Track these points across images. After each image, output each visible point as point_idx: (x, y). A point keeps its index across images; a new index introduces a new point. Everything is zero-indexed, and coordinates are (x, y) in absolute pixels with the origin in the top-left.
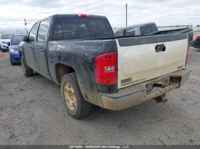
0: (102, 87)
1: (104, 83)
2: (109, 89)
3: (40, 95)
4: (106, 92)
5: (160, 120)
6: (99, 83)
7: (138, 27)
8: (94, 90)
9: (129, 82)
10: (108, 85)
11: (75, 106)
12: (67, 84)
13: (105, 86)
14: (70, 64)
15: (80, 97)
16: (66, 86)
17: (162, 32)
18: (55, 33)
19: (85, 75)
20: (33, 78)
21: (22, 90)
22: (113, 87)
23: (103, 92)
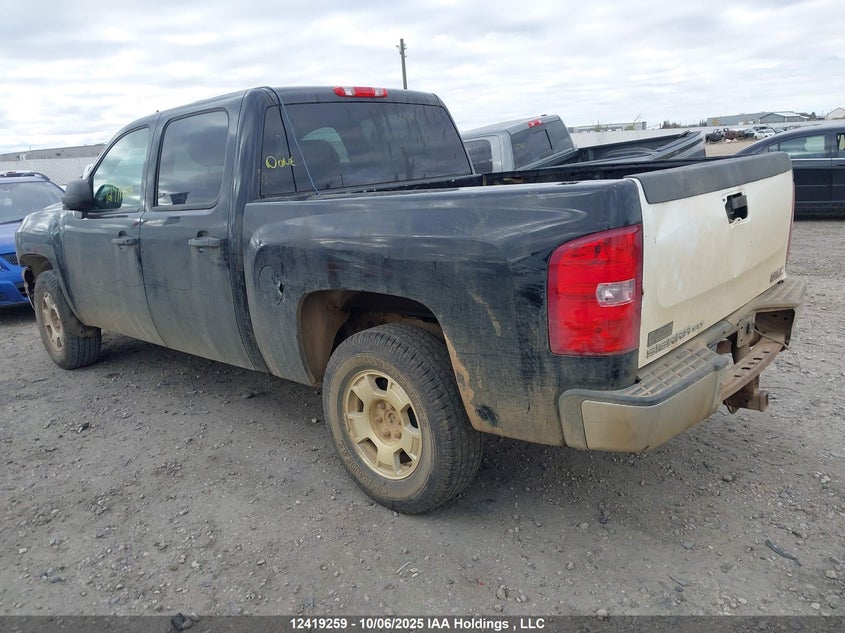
0: (580, 365)
1: (592, 351)
2: (614, 369)
3: (191, 440)
4: (599, 385)
5: (730, 478)
6: (569, 353)
7: (501, 137)
8: (542, 381)
9: (666, 339)
10: (610, 354)
11: (415, 463)
12: (365, 375)
13: (597, 359)
14: (404, 288)
15: (445, 422)
16: (356, 384)
17: (591, 153)
18: (268, 166)
19: (496, 325)
20: (107, 374)
21: (86, 427)
22: (628, 361)
23: (584, 383)
